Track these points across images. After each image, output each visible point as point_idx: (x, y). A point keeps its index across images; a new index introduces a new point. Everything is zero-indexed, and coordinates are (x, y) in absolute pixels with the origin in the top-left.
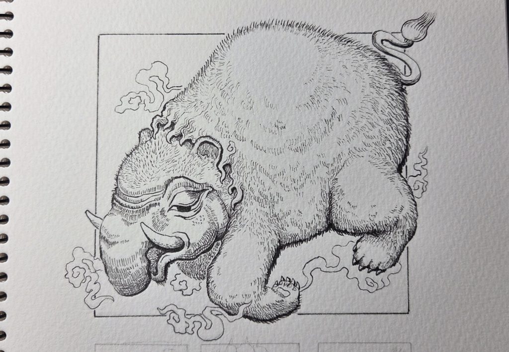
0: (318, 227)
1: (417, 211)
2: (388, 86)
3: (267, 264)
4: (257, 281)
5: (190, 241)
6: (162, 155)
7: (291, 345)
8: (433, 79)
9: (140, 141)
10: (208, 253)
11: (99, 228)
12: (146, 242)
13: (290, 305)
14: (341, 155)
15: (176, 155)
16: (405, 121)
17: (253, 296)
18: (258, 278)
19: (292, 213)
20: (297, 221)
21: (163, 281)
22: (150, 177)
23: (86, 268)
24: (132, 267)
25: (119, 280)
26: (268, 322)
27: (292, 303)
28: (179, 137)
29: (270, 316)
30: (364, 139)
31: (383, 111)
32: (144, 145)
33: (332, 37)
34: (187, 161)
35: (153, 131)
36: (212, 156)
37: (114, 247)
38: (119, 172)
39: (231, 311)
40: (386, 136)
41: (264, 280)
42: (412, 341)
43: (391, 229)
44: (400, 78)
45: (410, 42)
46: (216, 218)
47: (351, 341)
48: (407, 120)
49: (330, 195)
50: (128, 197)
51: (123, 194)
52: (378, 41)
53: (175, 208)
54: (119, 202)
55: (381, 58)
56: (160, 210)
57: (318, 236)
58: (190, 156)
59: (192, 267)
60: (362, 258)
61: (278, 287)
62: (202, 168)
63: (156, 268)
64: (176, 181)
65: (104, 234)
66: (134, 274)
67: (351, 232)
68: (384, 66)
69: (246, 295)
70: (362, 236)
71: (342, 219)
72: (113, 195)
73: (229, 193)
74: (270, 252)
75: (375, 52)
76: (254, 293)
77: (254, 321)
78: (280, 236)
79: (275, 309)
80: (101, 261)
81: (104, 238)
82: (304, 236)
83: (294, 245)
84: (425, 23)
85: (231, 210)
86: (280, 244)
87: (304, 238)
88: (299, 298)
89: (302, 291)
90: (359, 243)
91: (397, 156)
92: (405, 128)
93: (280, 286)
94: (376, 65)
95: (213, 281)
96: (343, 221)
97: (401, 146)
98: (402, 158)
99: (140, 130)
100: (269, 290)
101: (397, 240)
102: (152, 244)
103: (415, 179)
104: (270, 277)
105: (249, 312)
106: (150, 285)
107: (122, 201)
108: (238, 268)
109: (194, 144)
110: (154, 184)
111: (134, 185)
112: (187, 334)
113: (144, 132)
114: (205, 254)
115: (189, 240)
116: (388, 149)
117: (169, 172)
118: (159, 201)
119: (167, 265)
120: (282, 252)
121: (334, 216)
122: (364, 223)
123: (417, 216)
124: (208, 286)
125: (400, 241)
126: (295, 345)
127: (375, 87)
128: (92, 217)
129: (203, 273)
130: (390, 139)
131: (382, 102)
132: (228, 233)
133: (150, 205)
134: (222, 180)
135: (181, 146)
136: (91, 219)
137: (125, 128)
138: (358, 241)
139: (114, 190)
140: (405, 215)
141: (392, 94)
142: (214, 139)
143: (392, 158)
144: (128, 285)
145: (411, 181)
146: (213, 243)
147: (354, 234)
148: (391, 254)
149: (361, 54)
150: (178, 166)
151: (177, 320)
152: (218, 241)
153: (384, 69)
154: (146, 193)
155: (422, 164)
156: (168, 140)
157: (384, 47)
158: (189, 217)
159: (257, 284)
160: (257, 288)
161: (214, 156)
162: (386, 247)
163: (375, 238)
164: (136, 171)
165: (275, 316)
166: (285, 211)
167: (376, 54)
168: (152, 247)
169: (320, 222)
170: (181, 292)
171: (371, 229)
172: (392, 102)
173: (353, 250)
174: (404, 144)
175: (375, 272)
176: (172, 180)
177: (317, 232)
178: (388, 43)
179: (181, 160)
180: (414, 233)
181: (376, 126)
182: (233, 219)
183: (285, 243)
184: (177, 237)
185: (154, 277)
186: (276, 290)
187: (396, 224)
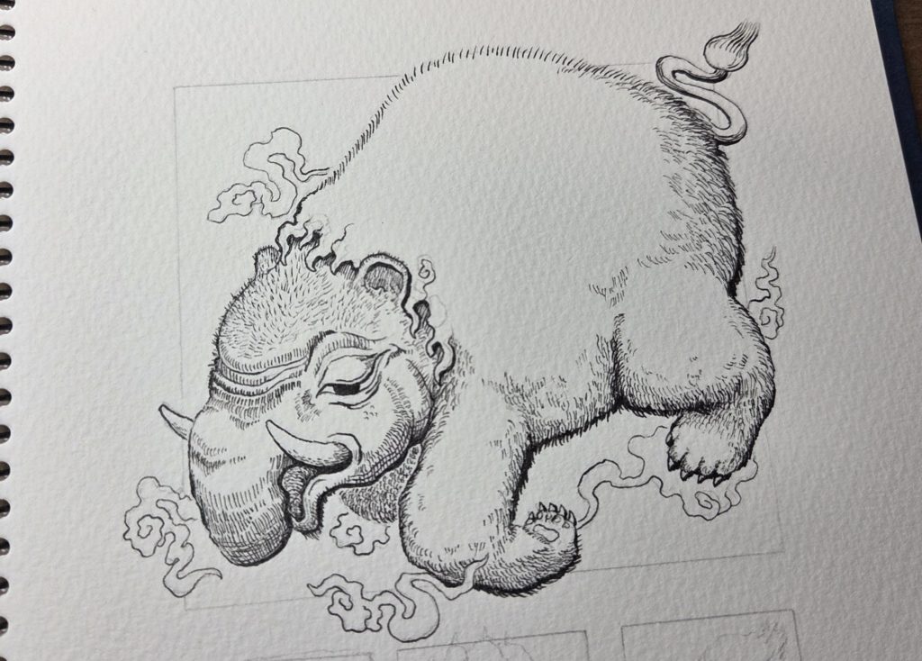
0: (599, 405)
1: (772, 363)
2: (693, 149)
3: (511, 482)
4: (495, 515)
5: (363, 450)
6: (300, 293)
7: (571, 634)
8: (769, 132)
9: (256, 271)
10: (398, 469)
11: (187, 437)
12: (279, 457)
13: (561, 557)
14: (625, 272)
15: (327, 290)
16: (730, 206)
17: (489, 545)
18: (496, 510)
19: (549, 383)
20: (559, 396)
21: (314, 531)
22: (279, 335)
23: (164, 516)
24: (254, 508)
25: (230, 536)
26: (522, 594)
27: (565, 552)
28: (330, 260)
29: (525, 581)
30: (663, 241)
31: (690, 191)
32: (265, 276)
33: (587, 70)
34: (347, 300)
35: (281, 250)
36: (392, 288)
37: (218, 472)
38: (220, 330)
39: (450, 578)
40: (700, 233)
41: (508, 512)
42: (794, 606)
43: (730, 399)
44: (711, 133)
45: (722, 72)
46: (408, 402)
47: (682, 616)
48: (733, 203)
49: (614, 345)
50: (239, 375)
51: (231, 370)
52: (668, 73)
53: (331, 389)
54: (223, 386)
55: (674, 102)
56: (302, 395)
57: (599, 421)
58: (352, 291)
59: (368, 499)
60: (683, 457)
61: (534, 525)
62: (375, 312)
63: (301, 506)
64: (328, 339)
65: (197, 449)
66: (258, 521)
67: (660, 410)
68: (681, 114)
69: (476, 545)
70: (680, 415)
71: (640, 387)
72: (211, 373)
73: (428, 354)
74: (514, 458)
75: (664, 92)
76: (492, 538)
77: (494, 594)
78: (529, 428)
79: (533, 566)
80: (194, 501)
81: (198, 455)
82: (573, 423)
83: (558, 441)
84: (742, 40)
85: (434, 385)
86: (531, 442)
87: (574, 427)
88: (576, 541)
89: (580, 528)
90: (676, 429)
91: (723, 267)
92: (732, 218)
93: (538, 522)
94: (668, 114)
95: (411, 523)
96: (641, 391)
97: (729, 249)
98: (734, 270)
99: (257, 251)
100: (519, 531)
101: (744, 418)
102: (290, 461)
103: (761, 305)
104: (518, 507)
105: (484, 577)
106: (291, 540)
107: (228, 384)
108: (458, 492)
109: (356, 271)
110: (288, 347)
111: (250, 352)
112: (368, 631)
113: (264, 254)
114: (392, 471)
115: (360, 447)
116: (706, 256)
117: (314, 322)
118: (299, 379)
119: (322, 499)
120: (537, 457)
121: (625, 383)
122: (680, 392)
123: (774, 370)
124: (402, 533)
125: (750, 422)
126: (579, 635)
127: (671, 151)
128: (172, 418)
129: (391, 509)
130: (709, 239)
131: (687, 175)
132: (433, 429)
133: (282, 388)
134: (413, 331)
135: (334, 274)
136: (171, 422)
137: (228, 248)
138: (674, 425)
139: (213, 363)
140: (751, 372)
141: (701, 161)
142: (393, 259)
143: (716, 270)
144: (247, 543)
145: (755, 309)
146: (407, 450)
147: (665, 413)
148: (736, 445)
149: (640, 97)
150: (331, 311)
151: (348, 605)
152: (414, 444)
153: (682, 119)
154: (274, 364)
155: (770, 278)
156: (310, 266)
157: (678, 83)
158: (357, 404)
159: (495, 522)
160: (495, 530)
161: (396, 288)
162: (726, 432)
163: (703, 418)
164: (253, 325)
165: (534, 580)
166: (534, 379)
167: (666, 95)
168: (291, 467)
169: (600, 396)
170: (352, 549)
171: (694, 402)
172: (704, 174)
173: (668, 444)
174: (734, 246)
175: (712, 481)
176: (321, 336)
177: (598, 415)
178: (684, 75)
179: (336, 300)
180: (772, 403)
181: (681, 216)
182: (440, 403)
183: (541, 440)
184: (336, 444)
185: (298, 523)
186: (531, 531)
187: (737, 389)
